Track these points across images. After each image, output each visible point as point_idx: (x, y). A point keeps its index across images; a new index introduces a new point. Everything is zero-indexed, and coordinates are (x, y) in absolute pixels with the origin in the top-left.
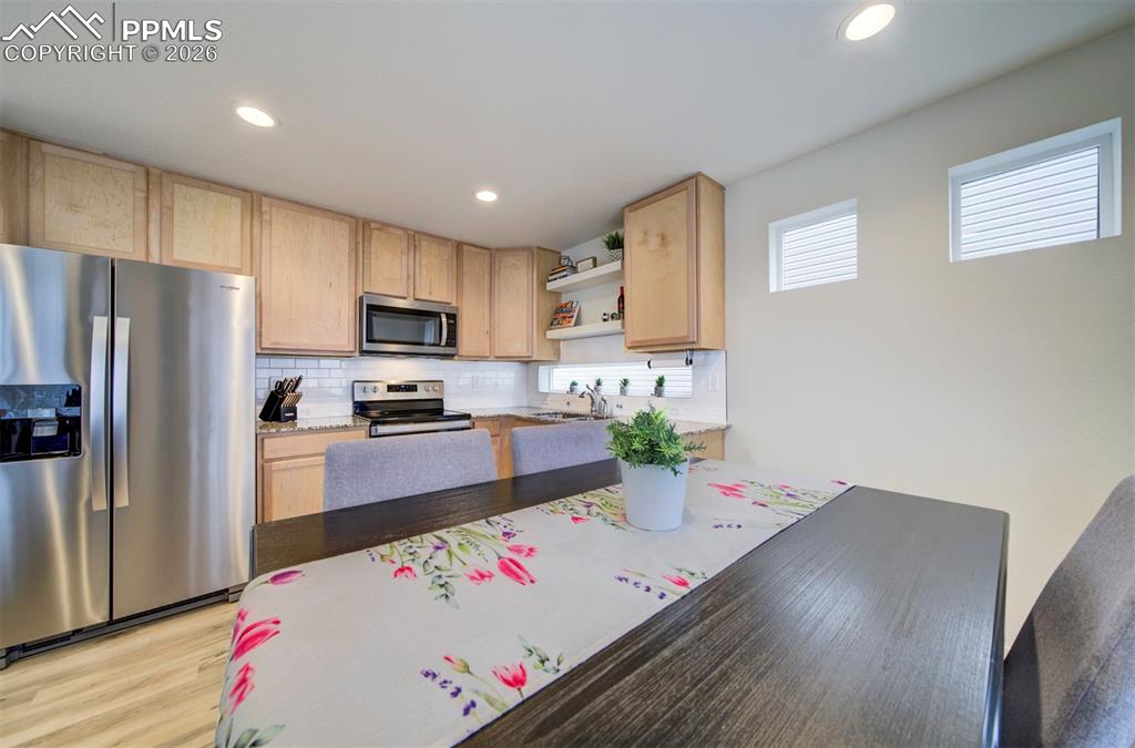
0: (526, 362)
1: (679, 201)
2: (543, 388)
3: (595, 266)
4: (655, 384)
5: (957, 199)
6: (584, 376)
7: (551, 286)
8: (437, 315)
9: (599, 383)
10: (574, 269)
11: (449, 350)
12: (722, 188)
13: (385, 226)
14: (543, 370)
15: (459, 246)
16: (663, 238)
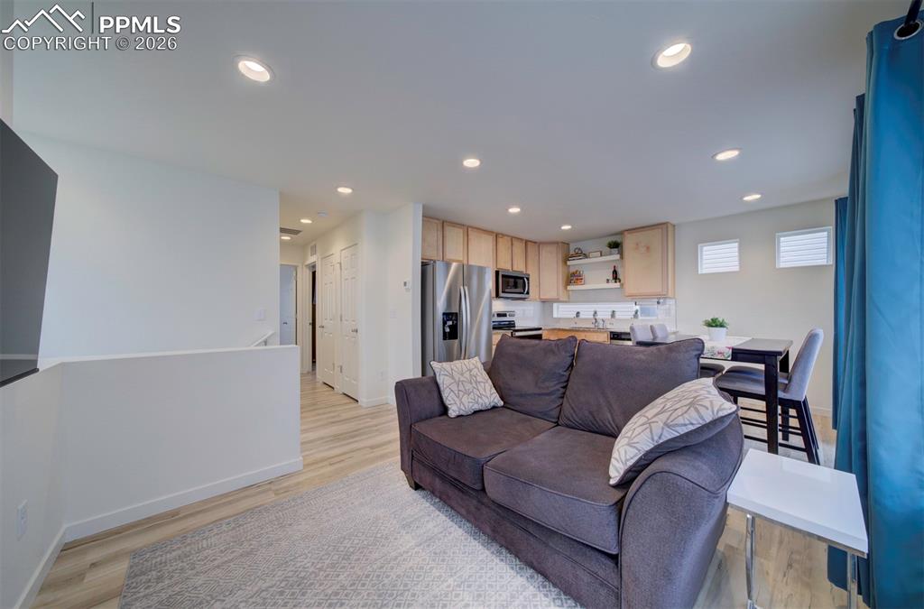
0: (544, 302)
1: (657, 233)
2: (555, 315)
3: (601, 255)
4: (634, 313)
5: (779, 242)
6: (587, 310)
7: (569, 263)
8: (522, 278)
9: (595, 313)
10: (586, 256)
11: (527, 296)
12: (674, 226)
13: (503, 235)
14: (555, 305)
15: (527, 242)
16: (648, 248)
